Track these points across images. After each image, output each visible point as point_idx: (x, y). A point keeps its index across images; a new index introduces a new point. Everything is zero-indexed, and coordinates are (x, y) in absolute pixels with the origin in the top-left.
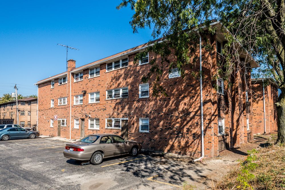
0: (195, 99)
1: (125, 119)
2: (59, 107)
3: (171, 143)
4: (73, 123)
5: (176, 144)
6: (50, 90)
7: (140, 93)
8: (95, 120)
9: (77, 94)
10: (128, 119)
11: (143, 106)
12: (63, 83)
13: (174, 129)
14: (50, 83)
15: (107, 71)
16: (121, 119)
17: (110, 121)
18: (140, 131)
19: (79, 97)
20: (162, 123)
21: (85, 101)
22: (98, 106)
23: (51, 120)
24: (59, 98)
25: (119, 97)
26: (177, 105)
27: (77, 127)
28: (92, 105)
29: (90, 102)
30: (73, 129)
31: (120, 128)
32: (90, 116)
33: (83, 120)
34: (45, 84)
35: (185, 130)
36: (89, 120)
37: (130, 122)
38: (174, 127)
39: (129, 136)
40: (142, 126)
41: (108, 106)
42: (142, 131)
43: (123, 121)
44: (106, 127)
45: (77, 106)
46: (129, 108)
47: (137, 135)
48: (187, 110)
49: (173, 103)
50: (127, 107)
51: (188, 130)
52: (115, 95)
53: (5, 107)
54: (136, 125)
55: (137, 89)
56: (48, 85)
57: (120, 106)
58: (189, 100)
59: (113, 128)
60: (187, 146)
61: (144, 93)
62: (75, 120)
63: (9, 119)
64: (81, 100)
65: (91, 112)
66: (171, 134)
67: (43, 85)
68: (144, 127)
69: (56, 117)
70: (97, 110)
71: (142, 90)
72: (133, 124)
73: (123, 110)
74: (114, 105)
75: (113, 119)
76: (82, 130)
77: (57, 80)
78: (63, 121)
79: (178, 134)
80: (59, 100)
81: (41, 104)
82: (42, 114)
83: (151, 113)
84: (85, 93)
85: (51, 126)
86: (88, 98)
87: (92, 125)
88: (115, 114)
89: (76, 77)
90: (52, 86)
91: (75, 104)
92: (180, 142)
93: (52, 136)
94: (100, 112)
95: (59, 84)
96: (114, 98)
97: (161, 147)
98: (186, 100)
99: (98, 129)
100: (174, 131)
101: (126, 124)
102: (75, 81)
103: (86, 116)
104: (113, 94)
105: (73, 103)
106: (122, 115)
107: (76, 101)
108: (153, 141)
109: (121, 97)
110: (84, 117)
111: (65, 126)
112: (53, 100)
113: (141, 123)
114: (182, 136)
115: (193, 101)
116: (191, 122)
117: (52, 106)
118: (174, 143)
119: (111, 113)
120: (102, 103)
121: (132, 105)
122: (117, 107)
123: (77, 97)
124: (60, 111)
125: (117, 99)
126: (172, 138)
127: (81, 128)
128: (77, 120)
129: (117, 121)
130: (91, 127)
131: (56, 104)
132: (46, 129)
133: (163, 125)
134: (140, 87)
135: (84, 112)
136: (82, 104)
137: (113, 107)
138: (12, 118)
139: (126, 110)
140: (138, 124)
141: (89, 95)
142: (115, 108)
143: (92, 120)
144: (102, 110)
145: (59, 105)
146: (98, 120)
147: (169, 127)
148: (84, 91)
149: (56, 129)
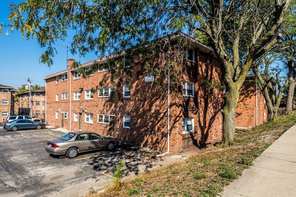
0: (164, 102)
1: (112, 115)
2: (62, 101)
3: (146, 139)
4: (72, 117)
5: (150, 140)
6: (55, 85)
7: (124, 93)
8: (90, 115)
9: (76, 90)
10: (114, 116)
11: (126, 105)
12: (65, 80)
13: (149, 127)
14: (55, 79)
15: (99, 71)
16: (109, 115)
17: (101, 116)
18: (124, 127)
19: (78, 93)
20: (139, 121)
21: (82, 97)
22: (92, 103)
23: (56, 113)
24: (63, 93)
25: (108, 95)
26: (151, 106)
27: (76, 120)
28: (87, 101)
29: (86, 98)
30: (73, 122)
31: (109, 123)
32: (86, 111)
33: (81, 114)
34: (51, 80)
35: (156, 128)
36: (86, 115)
37: (116, 118)
38: (148, 125)
39: (115, 130)
40: (125, 123)
41: (99, 104)
42: (125, 127)
43: (111, 117)
44: (98, 122)
45: (76, 101)
46: (115, 106)
47: (121, 130)
48: (159, 111)
49: (147, 104)
50: (113, 105)
51: (159, 129)
52: (105, 93)
53: (23, 97)
54: (120, 121)
55: (122, 90)
56: (53, 80)
57: (108, 103)
58: (160, 102)
59: (103, 123)
60: (157, 142)
61: (127, 94)
62: (75, 114)
63: (26, 108)
64: (79, 96)
65: (87, 108)
66: (146, 131)
67: (50, 80)
68: (127, 124)
69: (60, 110)
70: (91, 106)
71: (125, 90)
72: (118, 120)
73: (110, 107)
74: (104, 102)
75: (103, 115)
76: (80, 123)
77: (60, 76)
78: (66, 114)
79: (151, 131)
80: (62, 95)
81: (48, 97)
82: (49, 106)
83: (131, 111)
84: (82, 90)
85: (57, 118)
86: (84, 95)
87: (88, 119)
88: (105, 110)
89: (75, 75)
90: (57, 81)
91: (75, 99)
92: (152, 139)
93: (58, 127)
94: (93, 108)
95: (62, 81)
96: (104, 96)
97: (138, 142)
98: (158, 102)
99: (92, 123)
100: (148, 129)
101: (113, 120)
102: (74, 78)
103: (83, 111)
104: (104, 92)
105: (72, 98)
106: (110, 112)
107: (76, 97)
108: (132, 136)
109: (109, 96)
110: (81, 112)
111: (67, 118)
112: (58, 95)
113: (124, 120)
114: (154, 133)
115: (163, 103)
116: (160, 122)
117: (57, 100)
118: (148, 139)
119: (102, 109)
120: (95, 100)
121: (117, 104)
122: (106, 105)
123: (76, 93)
124: (63, 105)
125: (106, 97)
126: (146, 135)
127: (80, 121)
128: (76, 114)
129: (107, 117)
130: (87, 120)
131: (60, 98)
132: (52, 120)
133: (140, 123)
134: (124, 88)
135: (81, 107)
136: (80, 99)
137: (103, 104)
138: (29, 107)
139: (113, 107)
140: (122, 120)
141: (86, 92)
142: (104, 105)
143: (88, 114)
144: (95, 107)
145: (62, 99)
146: (92, 115)
147: (145, 124)
148: (81, 88)
149: (60, 120)
